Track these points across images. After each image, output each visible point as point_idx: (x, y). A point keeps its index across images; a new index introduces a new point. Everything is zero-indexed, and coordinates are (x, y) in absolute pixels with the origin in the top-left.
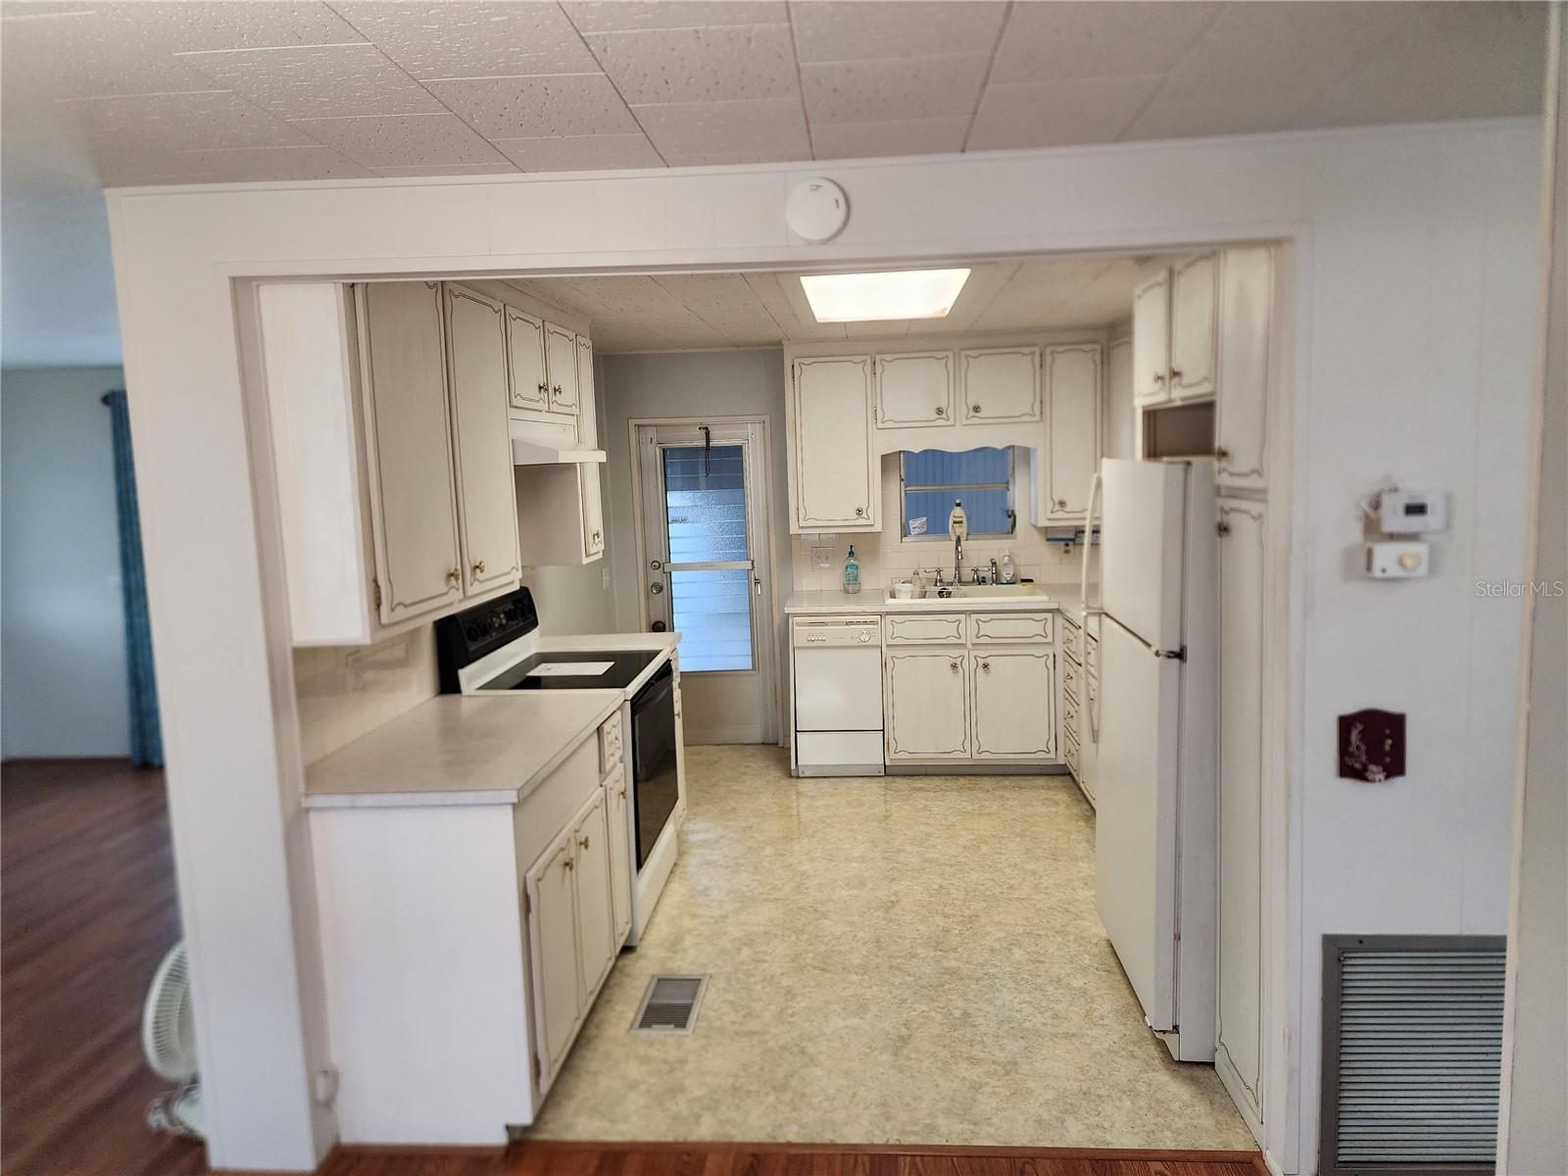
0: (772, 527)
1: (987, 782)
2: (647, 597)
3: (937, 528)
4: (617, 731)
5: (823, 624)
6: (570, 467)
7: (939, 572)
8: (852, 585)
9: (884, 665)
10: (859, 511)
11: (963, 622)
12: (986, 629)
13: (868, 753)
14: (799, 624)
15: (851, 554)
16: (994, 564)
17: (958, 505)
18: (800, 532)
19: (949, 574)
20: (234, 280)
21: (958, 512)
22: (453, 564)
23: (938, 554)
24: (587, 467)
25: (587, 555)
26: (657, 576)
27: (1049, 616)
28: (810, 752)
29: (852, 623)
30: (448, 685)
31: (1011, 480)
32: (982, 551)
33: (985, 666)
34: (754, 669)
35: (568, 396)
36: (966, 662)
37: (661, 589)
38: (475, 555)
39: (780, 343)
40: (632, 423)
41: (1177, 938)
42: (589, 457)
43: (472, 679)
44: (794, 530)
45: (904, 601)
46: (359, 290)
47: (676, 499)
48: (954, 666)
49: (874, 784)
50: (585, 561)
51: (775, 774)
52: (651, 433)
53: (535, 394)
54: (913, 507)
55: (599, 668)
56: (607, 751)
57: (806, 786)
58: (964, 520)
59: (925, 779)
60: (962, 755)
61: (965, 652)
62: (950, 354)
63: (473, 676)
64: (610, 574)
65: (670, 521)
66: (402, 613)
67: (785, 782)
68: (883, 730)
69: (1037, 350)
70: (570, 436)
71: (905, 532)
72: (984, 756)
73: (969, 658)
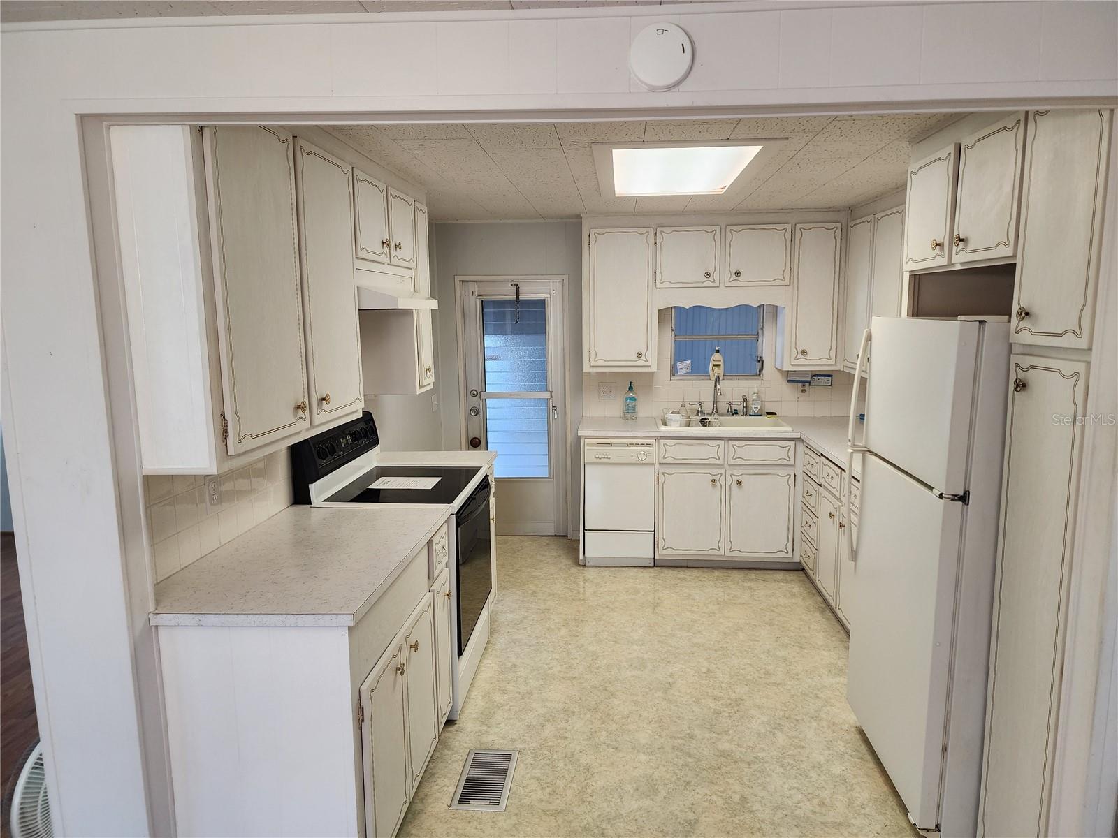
0: (567, 366)
1: (737, 575)
2: (467, 419)
3: (699, 370)
4: (444, 542)
5: (609, 445)
6: (407, 312)
7: (700, 404)
8: (630, 412)
9: (657, 480)
10: (639, 355)
11: (722, 447)
12: (740, 453)
13: (642, 549)
14: (588, 445)
15: (631, 388)
16: (745, 400)
17: (717, 351)
18: (591, 370)
19: (708, 406)
20: (83, 119)
21: (717, 357)
22: (302, 397)
23: (701, 390)
24: (421, 312)
25: (421, 387)
26: (475, 402)
27: (792, 443)
28: (594, 547)
29: (632, 445)
30: (300, 497)
31: (760, 332)
32: (735, 389)
33: (739, 482)
34: (549, 477)
35: (407, 252)
36: (723, 477)
37: (477, 412)
38: (319, 391)
39: (579, 216)
40: (458, 278)
41: (945, 749)
42: (424, 305)
43: (320, 493)
44: (586, 368)
45: (675, 428)
46: (206, 132)
47: (490, 340)
48: (714, 482)
49: (647, 575)
50: (419, 391)
51: (565, 562)
52: (472, 287)
53: (378, 247)
54: (680, 353)
55: (429, 483)
56: (436, 559)
57: (591, 573)
58: (722, 363)
59: (687, 570)
60: (718, 553)
61: (723, 471)
62: (718, 228)
63: (320, 490)
64: (438, 401)
65: (486, 358)
66: (249, 444)
67: (574, 570)
68: (654, 531)
69: (789, 227)
70: (408, 286)
71: (674, 371)
72: (734, 554)
73: (726, 476)
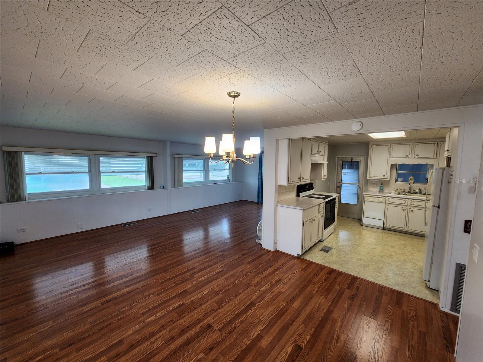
0: (364, 178)
1: (409, 236)
2: (336, 188)
3: (405, 180)
4: (323, 206)
5: (373, 197)
6: (322, 164)
7: (404, 190)
8: (381, 190)
9: (385, 207)
11: (407, 201)
12: (413, 203)
13: (380, 224)
14: (366, 196)
15: (382, 184)
16: (420, 190)
17: (412, 176)
18: (370, 178)
19: (407, 190)
20: (276, 139)
21: (411, 177)
22: (299, 177)
23: (404, 186)
25: (323, 179)
26: (339, 185)
28: (365, 221)
29: (379, 197)
30: (298, 195)
31: (428, 171)
32: (417, 187)
33: (412, 211)
34: (357, 204)
35: (322, 152)
36: (407, 209)
37: (339, 187)
38: (303, 176)
39: (369, 142)
40: (337, 157)
41: (432, 263)
42: (325, 163)
43: (302, 195)
44: (368, 178)
45: (392, 195)
46: (290, 140)
47: (344, 171)
48: (403, 210)
49: (380, 231)
50: (322, 179)
51: (358, 224)
52: (340, 159)
53: (316, 152)
54: (399, 176)
56: (320, 208)
57: (364, 228)
58: (413, 179)
59: (393, 232)
60: (403, 229)
61: (407, 207)
62: (411, 144)
64: (330, 183)
65: (343, 174)
66: (291, 182)
67: (360, 226)
68: (384, 220)
69: (436, 143)
70: (322, 159)
71: (397, 180)
72: (409, 230)
73: (408, 209)
